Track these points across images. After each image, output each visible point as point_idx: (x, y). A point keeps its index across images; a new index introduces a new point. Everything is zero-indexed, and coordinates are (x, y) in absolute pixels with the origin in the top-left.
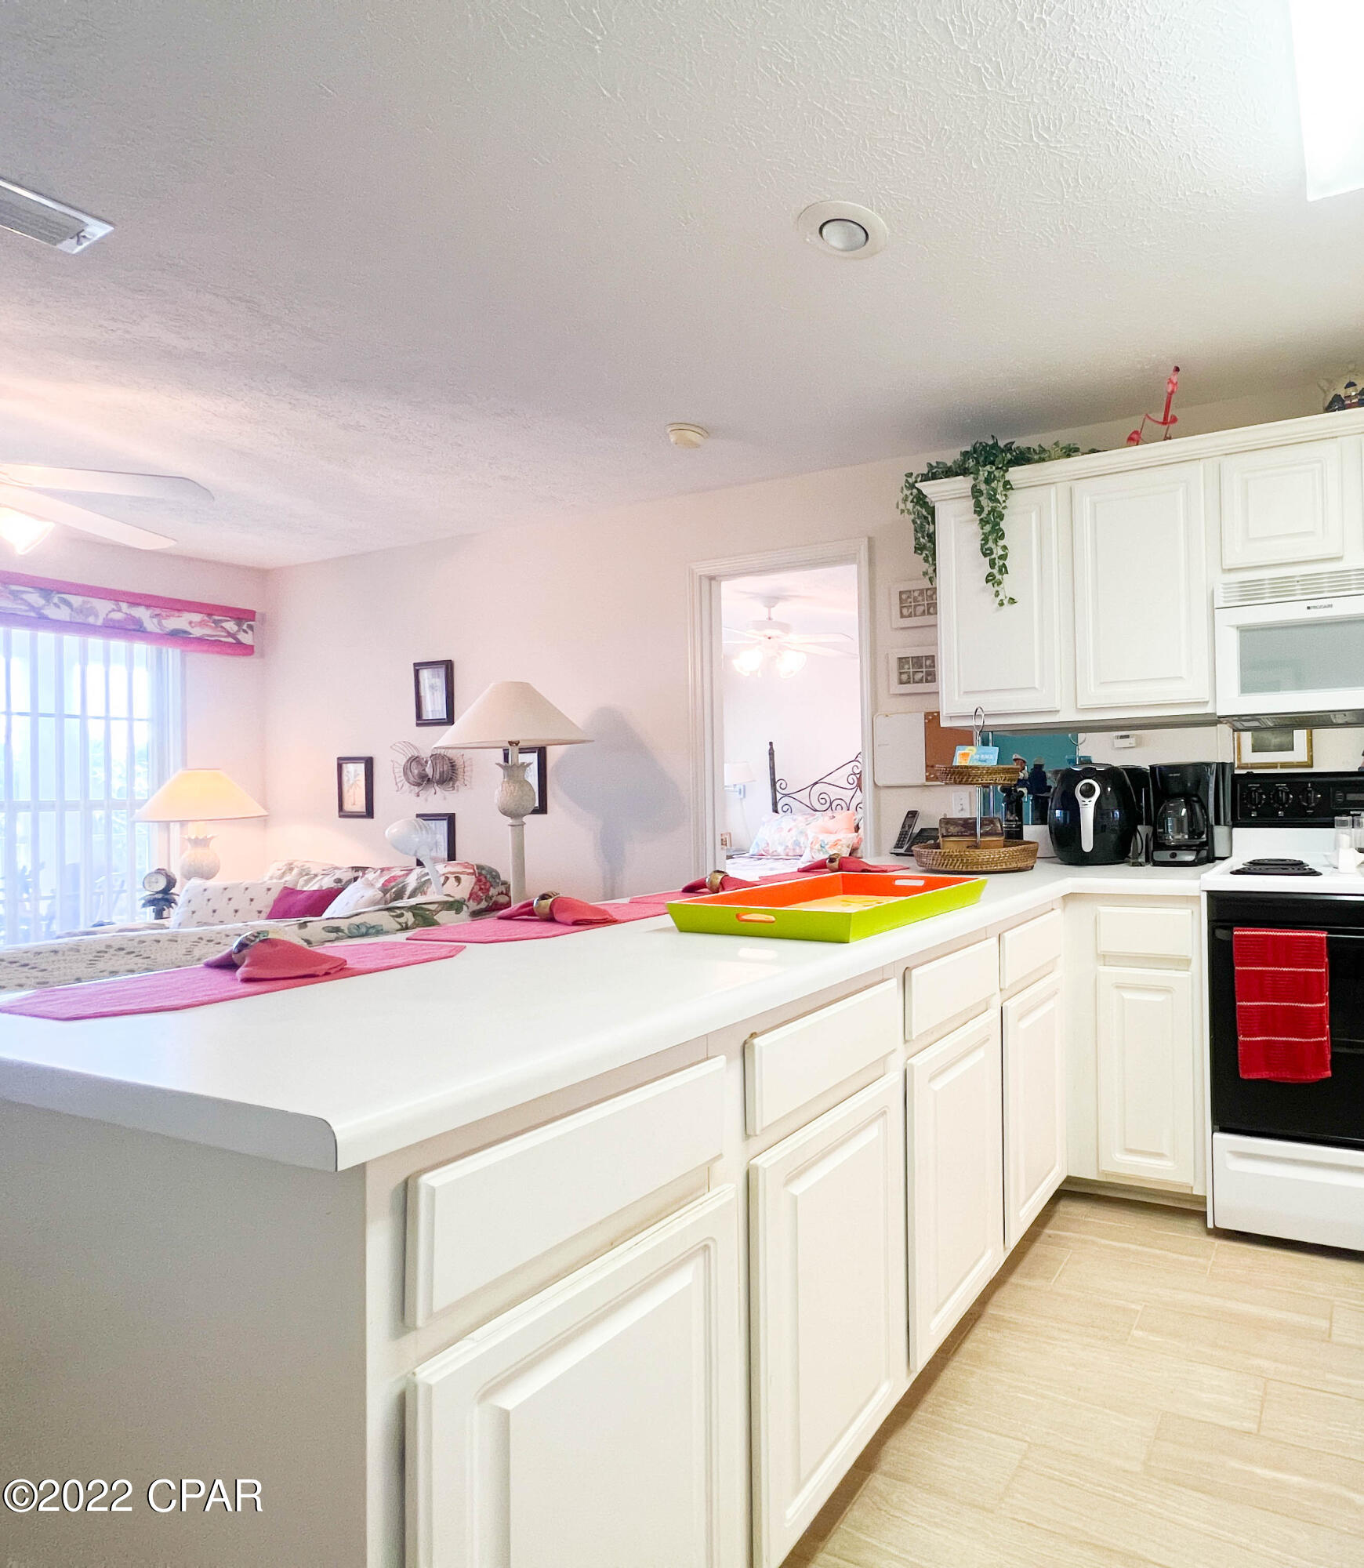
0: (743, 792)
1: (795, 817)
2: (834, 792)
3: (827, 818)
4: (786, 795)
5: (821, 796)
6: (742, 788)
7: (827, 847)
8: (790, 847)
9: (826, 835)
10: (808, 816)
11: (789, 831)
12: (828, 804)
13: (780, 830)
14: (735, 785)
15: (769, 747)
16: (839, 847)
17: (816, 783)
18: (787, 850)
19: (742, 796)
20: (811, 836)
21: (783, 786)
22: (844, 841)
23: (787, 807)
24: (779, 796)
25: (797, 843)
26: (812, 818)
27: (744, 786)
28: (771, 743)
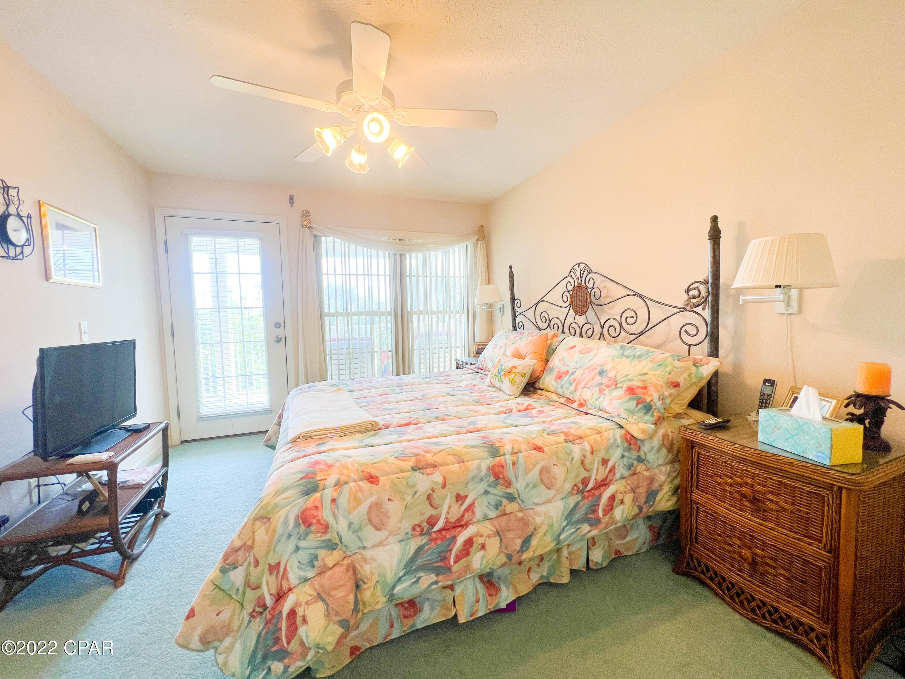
0: (503, 310)
1: (510, 335)
2: (552, 311)
4: (521, 313)
5: (542, 315)
7: (502, 373)
10: (518, 335)
11: (500, 348)
12: (547, 323)
13: (495, 346)
15: (509, 270)
17: (539, 302)
19: (502, 314)
21: (519, 305)
23: (521, 324)
24: (517, 314)
26: (519, 337)
27: (504, 305)
28: (511, 267)
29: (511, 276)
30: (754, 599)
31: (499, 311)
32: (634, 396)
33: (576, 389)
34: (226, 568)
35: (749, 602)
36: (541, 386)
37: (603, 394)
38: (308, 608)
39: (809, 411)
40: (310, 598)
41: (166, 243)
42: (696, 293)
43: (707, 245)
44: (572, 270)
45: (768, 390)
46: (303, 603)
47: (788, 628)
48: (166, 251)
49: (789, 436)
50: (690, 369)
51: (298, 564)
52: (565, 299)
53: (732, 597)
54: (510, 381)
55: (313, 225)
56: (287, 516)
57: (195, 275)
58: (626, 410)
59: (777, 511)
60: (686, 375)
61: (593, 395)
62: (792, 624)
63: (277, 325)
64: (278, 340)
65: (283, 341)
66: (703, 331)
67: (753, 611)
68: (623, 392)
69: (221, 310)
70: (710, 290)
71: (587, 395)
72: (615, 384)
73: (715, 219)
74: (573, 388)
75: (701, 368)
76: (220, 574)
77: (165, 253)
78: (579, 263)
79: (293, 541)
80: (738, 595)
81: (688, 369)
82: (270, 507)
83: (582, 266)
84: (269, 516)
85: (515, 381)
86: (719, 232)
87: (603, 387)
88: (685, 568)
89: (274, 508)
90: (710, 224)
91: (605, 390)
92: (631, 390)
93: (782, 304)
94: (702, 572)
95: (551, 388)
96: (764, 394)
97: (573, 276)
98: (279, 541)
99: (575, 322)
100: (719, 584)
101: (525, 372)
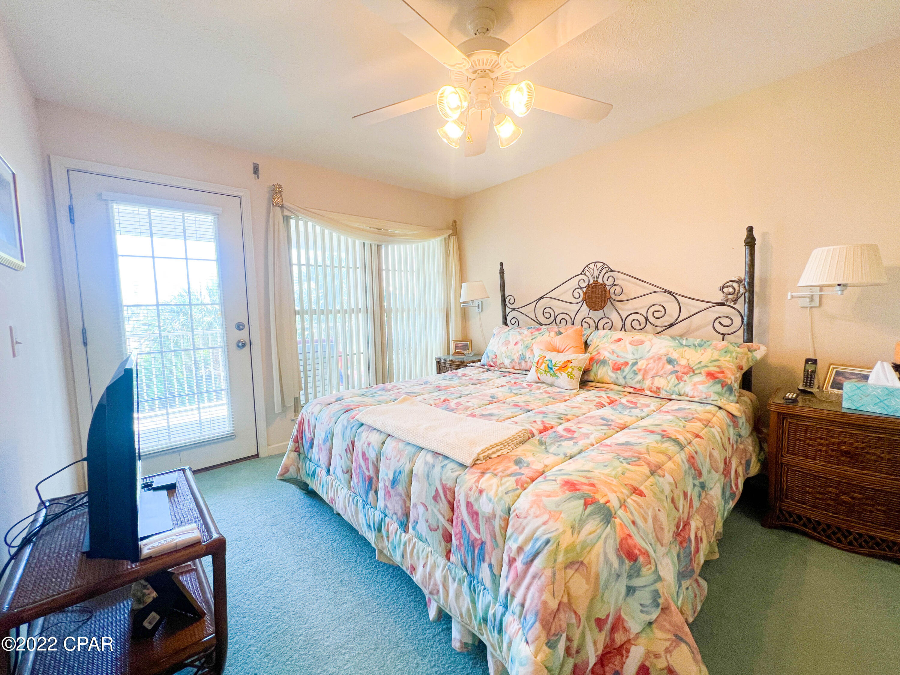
0: (481, 307)
1: (522, 331)
2: (558, 307)
3: (553, 334)
4: (514, 310)
5: (546, 311)
6: (480, 303)
7: (555, 368)
8: (516, 360)
9: (554, 354)
10: (534, 330)
11: (516, 344)
12: (552, 318)
13: (507, 343)
14: (473, 301)
15: (499, 267)
16: (570, 370)
17: (541, 298)
18: (514, 364)
19: (480, 311)
20: (537, 353)
21: (512, 301)
22: (574, 364)
23: (515, 320)
24: (508, 310)
25: (523, 357)
26: (537, 333)
27: (482, 302)
28: (502, 264)
29: (502, 272)
30: (850, 533)
31: (477, 308)
32: (717, 380)
33: (643, 379)
34: (556, 640)
35: (846, 537)
36: (591, 378)
37: (682, 380)
38: (671, 656)
39: (888, 379)
40: (668, 644)
41: (71, 209)
42: (731, 290)
43: (742, 251)
44: (587, 268)
45: (810, 368)
46: (662, 653)
47: (884, 550)
48: (72, 221)
49: (878, 401)
50: (747, 354)
51: (640, 608)
52: (577, 295)
53: (829, 537)
54: (568, 375)
55: (286, 204)
56: (605, 554)
57: (120, 259)
58: (715, 393)
59: (875, 460)
60: (745, 359)
61: (669, 382)
62: (888, 546)
63: (240, 327)
64: (241, 345)
65: (247, 347)
66: (738, 321)
67: (850, 543)
68: (704, 377)
69: (160, 307)
70: (747, 287)
71: (660, 382)
72: (691, 371)
73: (750, 229)
74: (639, 377)
75: (754, 353)
76: (551, 651)
77: (70, 225)
78: (596, 262)
79: (624, 582)
80: (834, 533)
81: (746, 354)
82: (578, 548)
83: (599, 265)
84: (580, 560)
85: (574, 375)
86: (754, 239)
87: (680, 374)
88: (776, 521)
89: (583, 549)
90: (746, 233)
91: (683, 377)
92: (711, 375)
93: (808, 300)
94: (794, 522)
95: (607, 379)
96: (808, 371)
97: (587, 273)
98: (606, 586)
99: (588, 317)
100: (815, 529)
101: (581, 365)
